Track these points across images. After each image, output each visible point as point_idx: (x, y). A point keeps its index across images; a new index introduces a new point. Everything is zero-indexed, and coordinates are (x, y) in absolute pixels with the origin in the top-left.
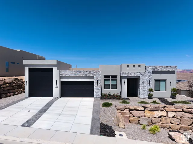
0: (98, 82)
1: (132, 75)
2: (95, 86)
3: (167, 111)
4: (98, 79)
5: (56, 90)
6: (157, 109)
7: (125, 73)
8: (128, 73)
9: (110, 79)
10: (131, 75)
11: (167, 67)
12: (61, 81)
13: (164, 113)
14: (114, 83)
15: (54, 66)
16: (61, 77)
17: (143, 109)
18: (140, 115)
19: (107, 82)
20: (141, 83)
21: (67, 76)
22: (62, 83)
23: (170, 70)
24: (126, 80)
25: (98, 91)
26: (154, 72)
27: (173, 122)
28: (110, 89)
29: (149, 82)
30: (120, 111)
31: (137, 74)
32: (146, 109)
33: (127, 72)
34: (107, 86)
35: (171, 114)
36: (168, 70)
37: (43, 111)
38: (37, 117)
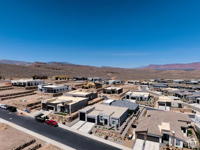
1: (106, 119)
5: (86, 120)
6: (105, 130)
18: (101, 131)
19: (101, 118)
20: (108, 121)
21: (88, 116)
26: (112, 118)
29: (111, 122)
33: (104, 117)
35: (108, 132)
37: (81, 126)
38: (80, 128)
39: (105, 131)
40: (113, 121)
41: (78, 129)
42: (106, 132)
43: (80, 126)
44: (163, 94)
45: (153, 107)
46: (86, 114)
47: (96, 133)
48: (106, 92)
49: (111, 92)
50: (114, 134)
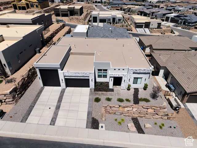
0: (92, 80)
1: (117, 76)
2: (90, 82)
3: (133, 108)
6: (127, 107)
9: (102, 72)
11: (145, 70)
12: (66, 79)
14: (104, 74)
15: (58, 68)
16: (64, 76)
18: (116, 110)
19: (100, 74)
20: (123, 81)
21: (69, 75)
22: (66, 80)
24: (113, 79)
25: (93, 85)
26: (134, 73)
27: (135, 113)
28: (102, 78)
29: (129, 80)
30: (104, 108)
31: (122, 76)
33: (113, 74)
34: (100, 76)
35: (135, 110)
36: (145, 72)
37: (58, 107)
38: (56, 114)
39: (126, 109)
40: (134, 78)
41: (53, 122)
42: (131, 109)
43: (53, 108)
44: (126, 14)
45: (132, 31)
46: (60, 72)
48: (61, 13)
49: (69, 13)
50: (150, 111)
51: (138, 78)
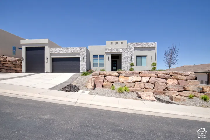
0: (83, 58)
2: (81, 61)
3: (141, 77)
4: (83, 55)
6: (132, 75)
7: (109, 49)
8: (111, 49)
10: (114, 51)
12: (52, 58)
13: (139, 79)
14: (101, 61)
15: (46, 44)
16: (51, 54)
17: (117, 74)
18: (114, 80)
19: (96, 62)
20: (123, 58)
21: (56, 52)
23: (150, 46)
24: (110, 57)
25: (84, 66)
26: (135, 48)
27: (146, 86)
28: (98, 68)
29: (131, 58)
30: (95, 76)
31: (120, 50)
32: (121, 75)
34: (95, 65)
35: (145, 79)
36: (148, 46)
37: (22, 76)
40: (137, 57)
47: (94, 88)
51: (141, 57)
